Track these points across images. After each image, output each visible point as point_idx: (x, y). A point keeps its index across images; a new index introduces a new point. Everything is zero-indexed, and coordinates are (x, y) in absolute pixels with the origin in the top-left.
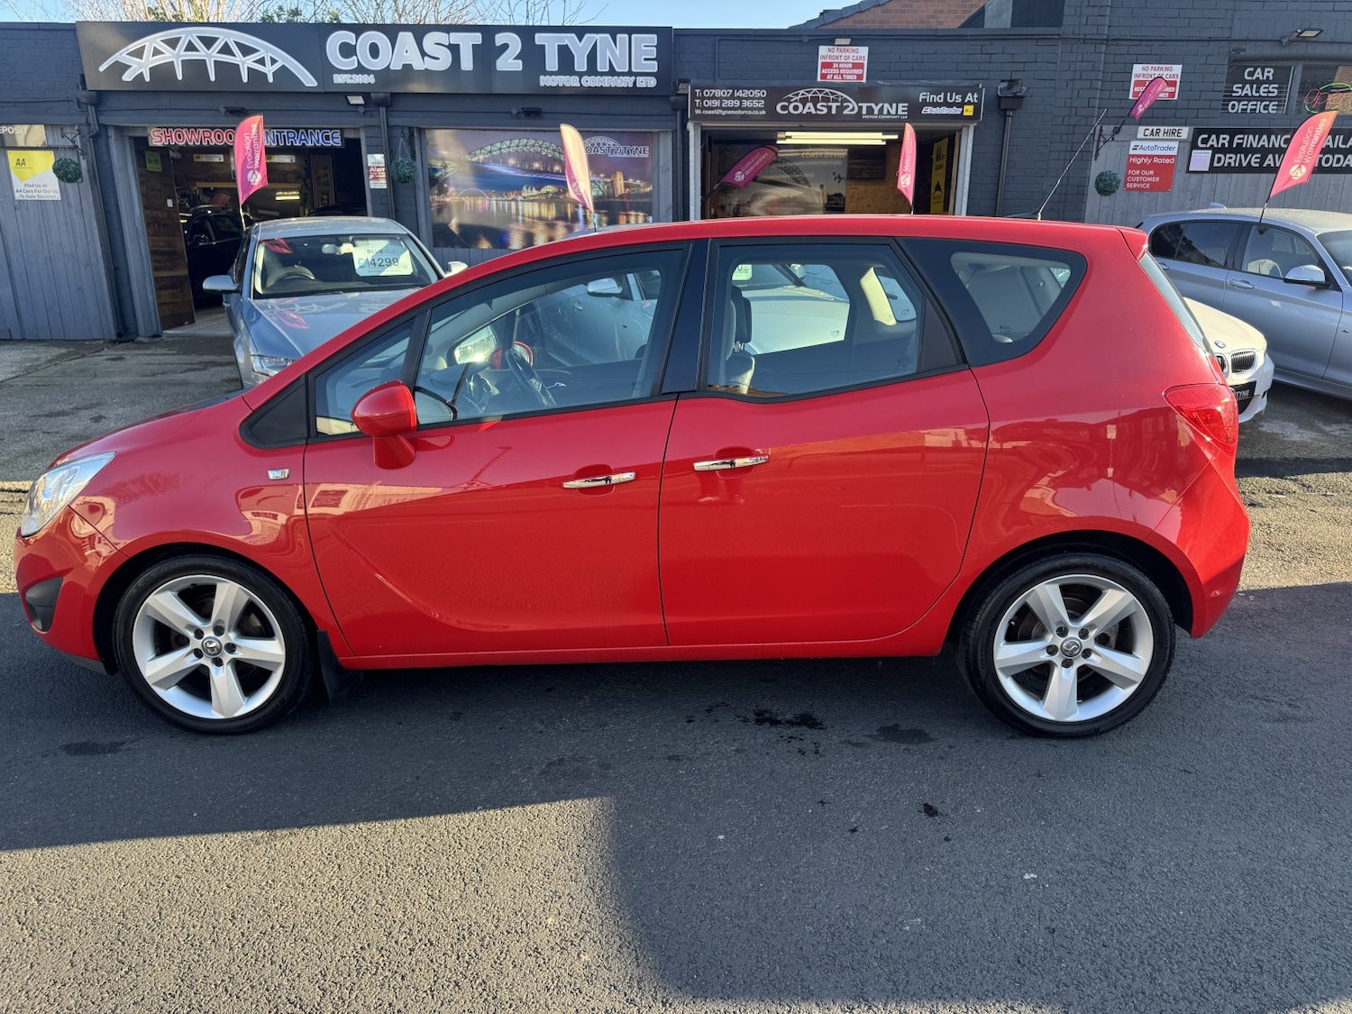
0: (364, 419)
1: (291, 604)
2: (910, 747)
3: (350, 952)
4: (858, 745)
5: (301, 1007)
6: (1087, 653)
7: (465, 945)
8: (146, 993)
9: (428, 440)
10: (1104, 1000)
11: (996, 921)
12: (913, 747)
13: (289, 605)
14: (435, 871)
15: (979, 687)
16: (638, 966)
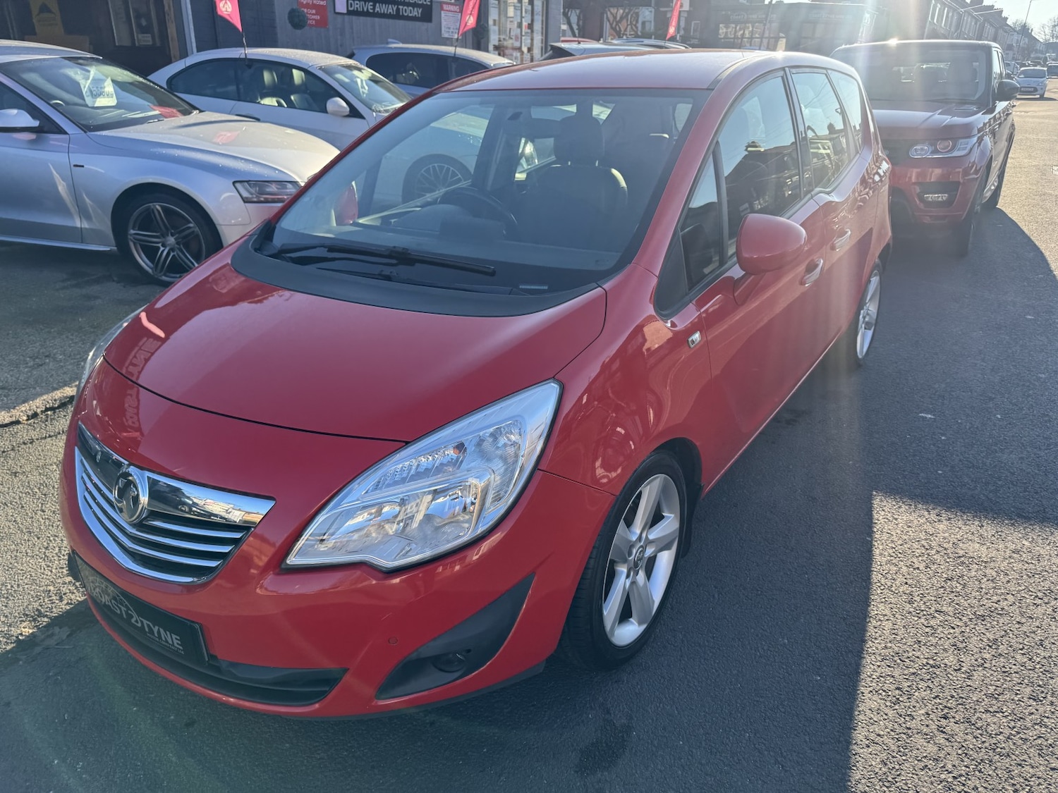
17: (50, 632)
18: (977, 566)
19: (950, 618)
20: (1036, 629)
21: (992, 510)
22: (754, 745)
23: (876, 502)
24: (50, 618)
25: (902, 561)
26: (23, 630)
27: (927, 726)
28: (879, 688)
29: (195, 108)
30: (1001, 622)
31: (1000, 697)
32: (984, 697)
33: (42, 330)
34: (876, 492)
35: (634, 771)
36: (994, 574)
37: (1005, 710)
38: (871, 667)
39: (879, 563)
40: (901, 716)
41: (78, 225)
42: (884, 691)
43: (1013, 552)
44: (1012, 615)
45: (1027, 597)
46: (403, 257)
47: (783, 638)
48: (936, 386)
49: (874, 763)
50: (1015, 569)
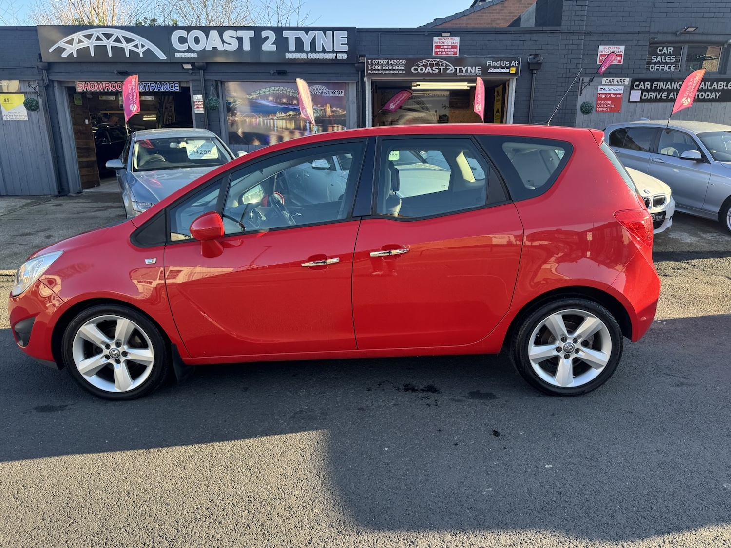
0: (196, 231)
1: (157, 330)
2: (486, 401)
3: (191, 510)
4: (458, 401)
5: (166, 539)
6: (577, 351)
7: (252, 506)
8: (83, 533)
9: (230, 242)
10: (587, 527)
11: (531, 488)
12: (487, 402)
13: (156, 331)
14: (235, 468)
15: (521, 369)
16: (343, 515)
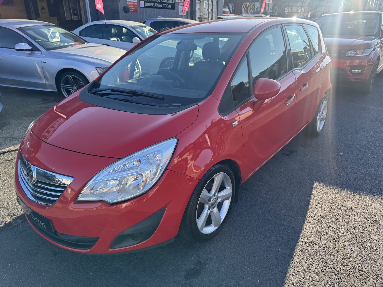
17: (16, 221)
18: (349, 210)
19: (335, 229)
20: (368, 235)
21: (359, 189)
22: (250, 272)
23: (315, 185)
24: (17, 216)
25: (320, 207)
26: (7, 220)
27: (317, 269)
28: (301, 254)
29: (86, 42)
30: (354, 232)
31: (348, 260)
32: (342, 259)
33: (30, 118)
34: (316, 182)
35: (204, 279)
36: (355, 213)
37: (349, 265)
38: (300, 246)
39: (311, 208)
40: (308, 265)
41: (45, 83)
42: (303, 255)
43: (365, 206)
44: (359, 229)
45: (367, 223)
46: (134, 93)
47: (269, 234)
48: (347, 143)
49: (294, 282)
50: (364, 212)
